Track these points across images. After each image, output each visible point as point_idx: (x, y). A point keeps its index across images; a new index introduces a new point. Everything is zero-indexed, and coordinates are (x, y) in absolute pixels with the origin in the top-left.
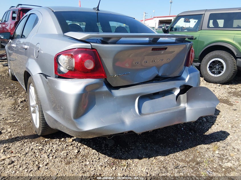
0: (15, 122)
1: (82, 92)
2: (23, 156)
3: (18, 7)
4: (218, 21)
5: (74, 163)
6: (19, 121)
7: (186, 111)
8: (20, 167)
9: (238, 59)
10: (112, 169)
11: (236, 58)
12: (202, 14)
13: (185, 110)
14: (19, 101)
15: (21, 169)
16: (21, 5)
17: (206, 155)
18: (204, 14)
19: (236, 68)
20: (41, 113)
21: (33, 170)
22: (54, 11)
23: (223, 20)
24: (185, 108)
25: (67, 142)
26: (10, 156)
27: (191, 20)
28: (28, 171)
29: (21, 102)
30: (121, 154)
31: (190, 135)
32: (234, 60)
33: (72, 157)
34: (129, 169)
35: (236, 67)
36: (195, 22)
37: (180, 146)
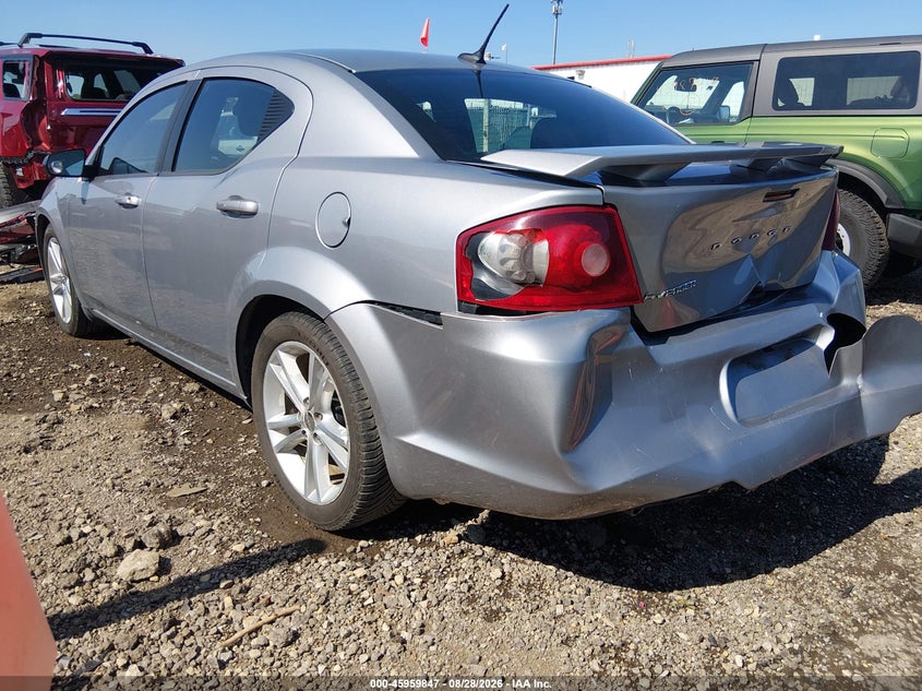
0: (202, 491)
1: (583, 359)
2: (320, 610)
3: (25, 46)
4: (794, 81)
5: (514, 615)
6: (211, 486)
7: (863, 400)
8: (335, 650)
9: (892, 216)
10: (650, 622)
11: (884, 212)
12: (751, 62)
13: (860, 398)
14: (166, 415)
15: (341, 655)
16: (39, 36)
17: (914, 545)
18: (759, 61)
19: (886, 247)
20: (364, 446)
21: (388, 653)
22: (354, 71)
23: (813, 79)
24: (859, 392)
25: (442, 545)
26: (272, 617)
27: (697, 82)
28: (369, 659)
29: (175, 417)
30: (649, 569)
31: (830, 485)
32: (878, 219)
33: (492, 595)
34: (705, 616)
35: (885, 243)
36: (710, 88)
37: (819, 523)
